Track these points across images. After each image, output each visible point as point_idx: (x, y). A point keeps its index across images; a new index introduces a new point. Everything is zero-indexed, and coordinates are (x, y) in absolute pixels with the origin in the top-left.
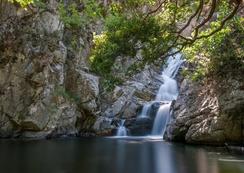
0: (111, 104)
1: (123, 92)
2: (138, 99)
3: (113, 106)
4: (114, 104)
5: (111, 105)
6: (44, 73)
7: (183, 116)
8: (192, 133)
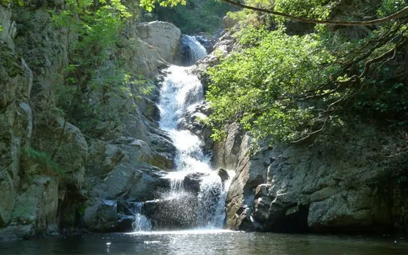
0: (102, 175)
1: (123, 156)
2: (151, 168)
3: (105, 180)
4: (106, 176)
5: (103, 178)
6: (7, 115)
7: (286, 191)
8: (320, 215)
